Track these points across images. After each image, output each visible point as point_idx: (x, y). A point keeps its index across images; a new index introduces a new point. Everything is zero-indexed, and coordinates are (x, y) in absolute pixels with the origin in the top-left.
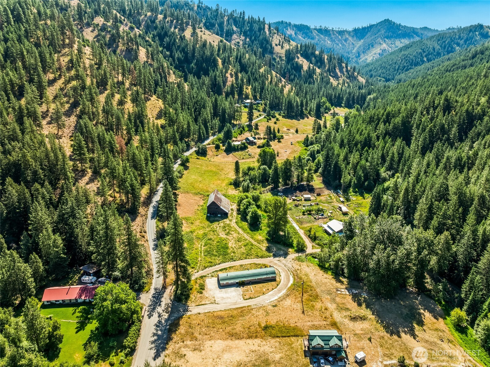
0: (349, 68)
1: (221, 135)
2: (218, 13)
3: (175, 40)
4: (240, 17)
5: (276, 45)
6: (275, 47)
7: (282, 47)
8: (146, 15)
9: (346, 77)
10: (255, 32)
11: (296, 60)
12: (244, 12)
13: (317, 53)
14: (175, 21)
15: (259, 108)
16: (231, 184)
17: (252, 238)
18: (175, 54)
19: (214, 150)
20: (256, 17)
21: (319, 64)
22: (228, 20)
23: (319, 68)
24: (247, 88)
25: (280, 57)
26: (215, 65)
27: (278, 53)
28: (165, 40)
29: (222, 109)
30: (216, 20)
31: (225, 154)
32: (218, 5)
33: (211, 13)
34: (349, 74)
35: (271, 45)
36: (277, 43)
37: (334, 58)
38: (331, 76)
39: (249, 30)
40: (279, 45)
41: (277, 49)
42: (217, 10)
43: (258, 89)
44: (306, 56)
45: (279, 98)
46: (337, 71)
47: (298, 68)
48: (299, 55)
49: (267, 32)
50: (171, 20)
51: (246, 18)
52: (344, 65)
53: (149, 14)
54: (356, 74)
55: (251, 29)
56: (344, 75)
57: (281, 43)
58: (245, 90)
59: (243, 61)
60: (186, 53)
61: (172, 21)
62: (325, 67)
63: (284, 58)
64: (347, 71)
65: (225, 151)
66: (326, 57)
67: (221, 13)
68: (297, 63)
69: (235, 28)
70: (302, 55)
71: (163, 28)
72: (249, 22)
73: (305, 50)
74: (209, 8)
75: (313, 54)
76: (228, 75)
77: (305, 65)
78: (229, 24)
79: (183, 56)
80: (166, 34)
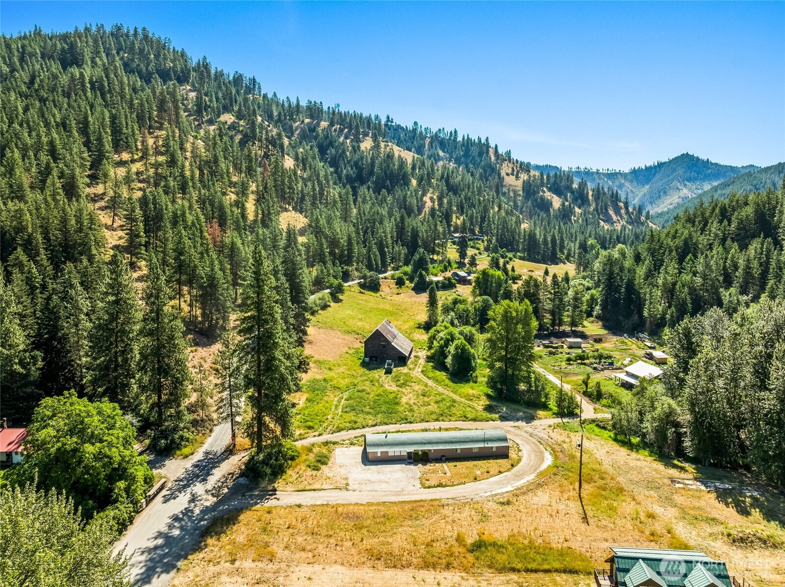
0: (631, 210)
1: (408, 269)
2: (415, 133)
3: (344, 152)
4: (450, 139)
5: (508, 174)
6: (506, 177)
7: (517, 178)
8: (303, 122)
9: (627, 222)
10: (473, 158)
11: (541, 193)
12: (456, 132)
13: (575, 186)
14: (346, 130)
15: (478, 246)
16: (419, 328)
17: (455, 393)
18: (342, 171)
19: (393, 286)
20: (474, 137)
21: (579, 201)
22: (431, 143)
23: (579, 208)
24: (457, 218)
25: (515, 192)
26: (407, 183)
27: (510, 185)
28: (328, 152)
29: (413, 229)
30: (413, 143)
31: (413, 293)
32: (416, 123)
33: (406, 135)
34: (631, 218)
35: (499, 175)
36: (510, 171)
37: (604, 193)
38: (601, 220)
39: (464, 156)
40: (513, 174)
41: (510, 180)
42: (415, 130)
43: (477, 217)
44: (557, 190)
45: (513, 232)
46: (611, 212)
47: (545, 206)
48: (545, 189)
49: (493, 158)
50: (340, 128)
51: (460, 139)
52: (621, 205)
53: (307, 121)
54: (643, 218)
55: (467, 154)
56: (621, 217)
57: (515, 173)
58: (454, 220)
59: (452, 181)
60: (360, 169)
61: (341, 130)
62: (590, 205)
63: (521, 193)
64: (627, 212)
65: (413, 289)
66: (590, 193)
67: (421, 133)
68: (542, 198)
69: (441, 153)
70: (550, 190)
71: (326, 137)
72: (463, 145)
73: (555, 182)
74: (402, 128)
75: (569, 188)
76: (426, 199)
77: (556, 202)
78: (432, 147)
79: (354, 173)
80: (331, 144)
